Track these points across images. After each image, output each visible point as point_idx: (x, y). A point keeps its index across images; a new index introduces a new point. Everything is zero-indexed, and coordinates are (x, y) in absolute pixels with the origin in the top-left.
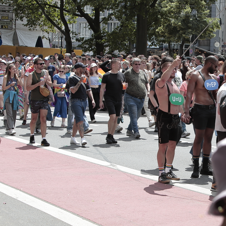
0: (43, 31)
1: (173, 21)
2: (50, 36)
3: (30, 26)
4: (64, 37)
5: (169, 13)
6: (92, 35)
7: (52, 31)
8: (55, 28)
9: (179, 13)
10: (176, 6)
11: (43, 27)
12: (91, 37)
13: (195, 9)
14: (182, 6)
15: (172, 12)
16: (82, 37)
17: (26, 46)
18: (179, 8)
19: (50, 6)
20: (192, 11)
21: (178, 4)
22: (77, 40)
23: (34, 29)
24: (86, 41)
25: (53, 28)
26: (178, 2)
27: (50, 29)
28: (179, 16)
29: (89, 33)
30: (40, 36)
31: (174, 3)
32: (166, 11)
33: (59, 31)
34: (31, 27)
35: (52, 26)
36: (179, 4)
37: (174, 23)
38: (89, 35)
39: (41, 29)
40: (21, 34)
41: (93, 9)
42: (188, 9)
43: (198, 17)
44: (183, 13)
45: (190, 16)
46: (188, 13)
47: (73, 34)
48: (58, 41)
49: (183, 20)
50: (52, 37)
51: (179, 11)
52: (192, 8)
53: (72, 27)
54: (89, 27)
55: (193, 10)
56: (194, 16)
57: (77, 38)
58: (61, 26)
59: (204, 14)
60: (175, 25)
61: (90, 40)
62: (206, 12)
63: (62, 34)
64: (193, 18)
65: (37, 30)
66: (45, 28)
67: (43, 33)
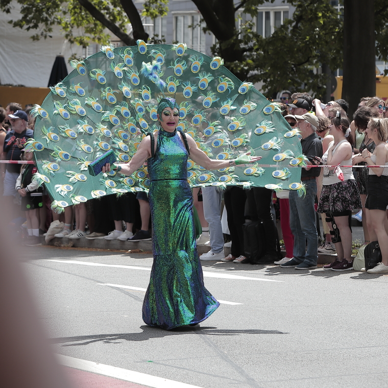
0: (71, 42)
3: (31, 25)
7: (97, 40)
8: (107, 31)
11: (71, 31)
17: (22, 86)
23: (45, 37)
25: (101, 31)
27: (92, 36)
29: (204, 43)
30: (62, 54)
33: (116, 38)
34: (33, 27)
35: (96, 25)
38: (204, 49)
39: (67, 36)
40: (4, 50)
53: (151, 28)
54: (204, 25)
58: (122, 26)
65: (51, 37)
66: (77, 32)
67: (71, 48)
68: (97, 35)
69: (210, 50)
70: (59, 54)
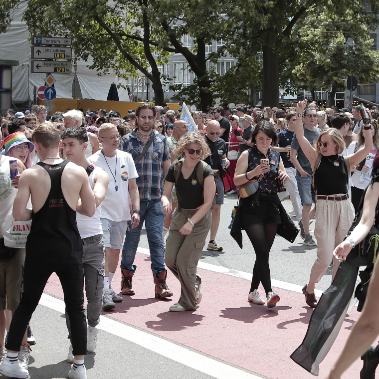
0: (119, 77)
1: (317, 56)
4: (152, 83)
5: (312, 44)
7: (132, 76)
9: (327, 44)
10: (322, 33)
11: (119, 71)
13: (352, 37)
14: (331, 33)
15: (316, 41)
16: (178, 83)
17: (93, 99)
18: (327, 37)
19: (128, 36)
20: (346, 40)
21: (325, 31)
22: (172, 88)
26: (325, 28)
27: (130, 73)
28: (327, 49)
29: (189, 78)
30: (115, 83)
31: (319, 29)
32: (307, 41)
36: (327, 30)
37: (320, 60)
39: (116, 74)
40: (84, 80)
41: (194, 41)
42: (341, 38)
43: (356, 50)
44: (332, 45)
45: (344, 49)
46: (341, 44)
47: (165, 79)
48: (141, 91)
49: (334, 54)
51: (327, 40)
52: (347, 36)
54: (190, 68)
55: (349, 39)
56: (351, 48)
59: (366, 45)
60: (321, 63)
62: (368, 41)
63: (147, 80)
64: (349, 52)
65: (109, 74)
66: (122, 71)
70: (113, 83)
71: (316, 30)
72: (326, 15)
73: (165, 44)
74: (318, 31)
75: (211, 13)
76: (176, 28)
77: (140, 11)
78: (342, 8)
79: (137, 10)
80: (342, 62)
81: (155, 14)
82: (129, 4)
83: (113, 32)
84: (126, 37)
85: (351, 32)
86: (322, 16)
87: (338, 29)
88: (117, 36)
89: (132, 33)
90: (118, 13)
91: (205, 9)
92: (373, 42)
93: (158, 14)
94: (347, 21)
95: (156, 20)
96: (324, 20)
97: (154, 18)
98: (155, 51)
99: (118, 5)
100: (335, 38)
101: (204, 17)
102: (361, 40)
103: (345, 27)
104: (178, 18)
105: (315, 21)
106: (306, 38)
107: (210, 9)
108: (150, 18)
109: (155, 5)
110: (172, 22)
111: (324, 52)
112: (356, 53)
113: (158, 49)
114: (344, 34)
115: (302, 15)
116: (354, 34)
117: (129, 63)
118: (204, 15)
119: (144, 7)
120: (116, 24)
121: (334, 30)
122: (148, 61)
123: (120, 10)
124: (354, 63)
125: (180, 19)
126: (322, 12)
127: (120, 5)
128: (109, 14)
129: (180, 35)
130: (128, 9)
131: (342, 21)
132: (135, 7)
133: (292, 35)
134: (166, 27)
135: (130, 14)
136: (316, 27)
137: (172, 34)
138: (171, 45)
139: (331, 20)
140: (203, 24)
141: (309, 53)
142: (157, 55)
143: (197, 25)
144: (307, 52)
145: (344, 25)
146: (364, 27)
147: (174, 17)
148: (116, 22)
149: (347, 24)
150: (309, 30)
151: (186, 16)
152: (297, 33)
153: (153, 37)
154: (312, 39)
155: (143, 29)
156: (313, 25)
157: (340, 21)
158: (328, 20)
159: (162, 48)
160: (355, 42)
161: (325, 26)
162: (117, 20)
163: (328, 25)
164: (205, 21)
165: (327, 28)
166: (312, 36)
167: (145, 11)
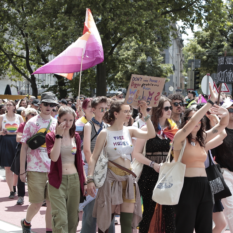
0: (11, 80)
1: (130, 67)
2: (18, 85)
4: (31, 84)
5: (126, 60)
6: (56, 82)
7: (19, 80)
8: (23, 77)
9: (136, 60)
10: (133, 54)
12: (55, 84)
13: (150, 56)
14: (138, 54)
15: (129, 59)
16: (47, 84)
18: (136, 56)
20: (147, 58)
21: (134, 52)
22: (42, 87)
23: (3, 79)
24: (50, 88)
27: (18, 78)
28: (135, 63)
29: (54, 81)
30: (9, 84)
31: (131, 51)
32: (123, 58)
33: (26, 79)
35: (19, 75)
36: (135, 52)
37: (131, 69)
38: (54, 83)
39: (10, 78)
42: (144, 56)
43: (153, 63)
44: (139, 61)
46: (144, 60)
47: (38, 81)
48: (25, 89)
49: (140, 66)
50: (20, 85)
51: (136, 58)
52: (147, 56)
53: (37, 76)
56: (150, 62)
57: (43, 85)
58: (27, 75)
59: (158, 60)
60: (132, 71)
61: (55, 87)
63: (28, 82)
66: (13, 77)
67: (11, 82)
68: (20, 78)
69: (55, 83)
70: (8, 84)
71: (129, 52)
72: (135, 43)
73: (39, 60)
74: (130, 53)
75: (66, 41)
76: (45, 51)
77: (24, 41)
78: (143, 38)
79: (22, 40)
80: (144, 71)
81: (33, 42)
82: (17, 37)
83: (8, 53)
84: (16, 57)
85: (150, 53)
86: (133, 44)
87: (142, 51)
88: (10, 56)
89: (19, 54)
90: (11, 42)
91: (63, 39)
92: (163, 59)
93: (34, 42)
94: (147, 46)
95: (33, 46)
96: (134, 46)
97: (32, 44)
98: (33, 64)
99: (11, 37)
100: (140, 57)
101: (62, 44)
102: (156, 58)
103: (146, 50)
104: (46, 45)
105: (128, 47)
106: (123, 57)
107: (66, 39)
108: (29, 45)
109: (32, 37)
110: (43, 48)
111: (133, 65)
112: (153, 65)
113: (34, 63)
114: (146, 54)
115: (120, 43)
116: (152, 54)
117: (17, 72)
118: (61, 43)
119: (26, 38)
120: (9, 49)
121: (139, 51)
122: (29, 70)
123: (12, 40)
124: (151, 71)
125: (48, 46)
126: (133, 41)
127: (12, 37)
128: (5, 43)
129: (47, 55)
130: (17, 40)
131: (144, 46)
132: (21, 39)
133: (114, 54)
134: (39, 50)
135: (18, 43)
136: (129, 50)
137: (43, 54)
138: (42, 61)
139: (138, 46)
140: (61, 48)
141: (124, 65)
142: (34, 68)
143: (58, 49)
144: (123, 65)
145: (146, 49)
146: (157, 50)
147: (44, 44)
148: (9, 48)
149: (147, 48)
150: (125, 52)
151: (51, 44)
152: (117, 53)
153: (32, 56)
154: (126, 57)
155: (25, 52)
156: (127, 49)
157: (143, 46)
158: (136, 46)
159: (37, 63)
160: (152, 59)
161: (134, 49)
162: (10, 47)
163: (136, 49)
164: (63, 47)
165: (135, 50)
166: (127, 55)
167: (26, 41)
